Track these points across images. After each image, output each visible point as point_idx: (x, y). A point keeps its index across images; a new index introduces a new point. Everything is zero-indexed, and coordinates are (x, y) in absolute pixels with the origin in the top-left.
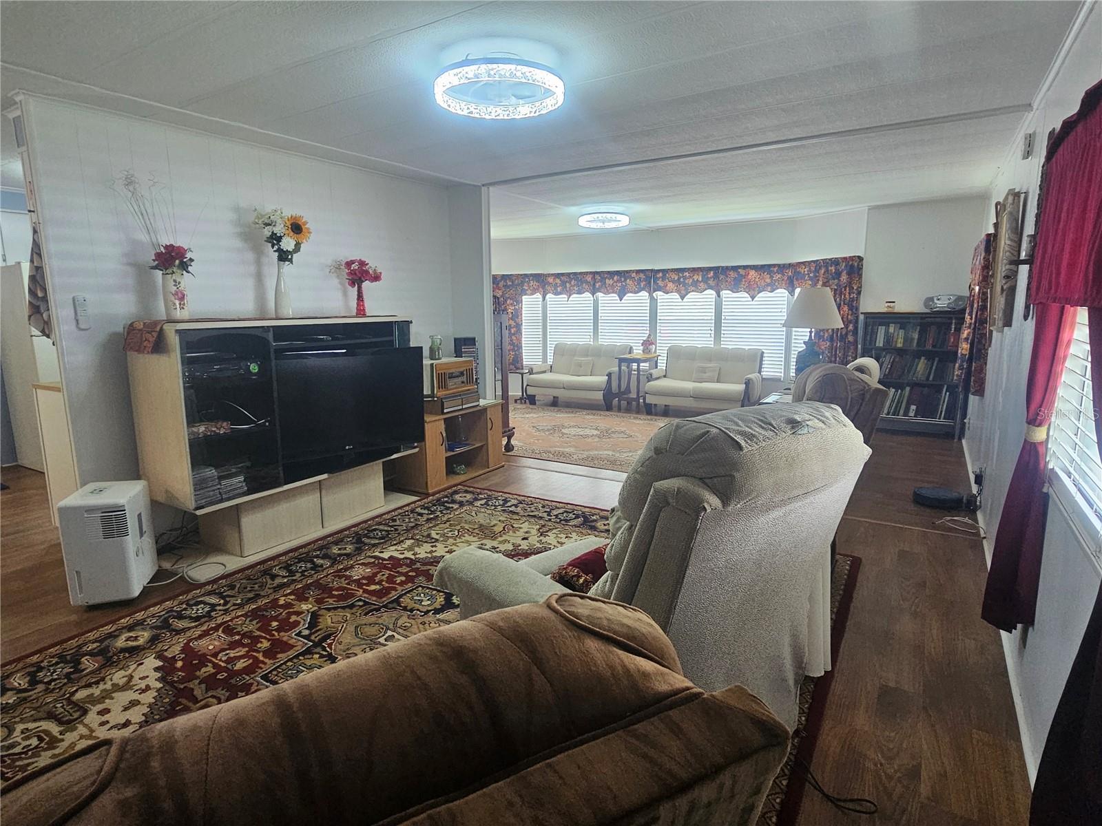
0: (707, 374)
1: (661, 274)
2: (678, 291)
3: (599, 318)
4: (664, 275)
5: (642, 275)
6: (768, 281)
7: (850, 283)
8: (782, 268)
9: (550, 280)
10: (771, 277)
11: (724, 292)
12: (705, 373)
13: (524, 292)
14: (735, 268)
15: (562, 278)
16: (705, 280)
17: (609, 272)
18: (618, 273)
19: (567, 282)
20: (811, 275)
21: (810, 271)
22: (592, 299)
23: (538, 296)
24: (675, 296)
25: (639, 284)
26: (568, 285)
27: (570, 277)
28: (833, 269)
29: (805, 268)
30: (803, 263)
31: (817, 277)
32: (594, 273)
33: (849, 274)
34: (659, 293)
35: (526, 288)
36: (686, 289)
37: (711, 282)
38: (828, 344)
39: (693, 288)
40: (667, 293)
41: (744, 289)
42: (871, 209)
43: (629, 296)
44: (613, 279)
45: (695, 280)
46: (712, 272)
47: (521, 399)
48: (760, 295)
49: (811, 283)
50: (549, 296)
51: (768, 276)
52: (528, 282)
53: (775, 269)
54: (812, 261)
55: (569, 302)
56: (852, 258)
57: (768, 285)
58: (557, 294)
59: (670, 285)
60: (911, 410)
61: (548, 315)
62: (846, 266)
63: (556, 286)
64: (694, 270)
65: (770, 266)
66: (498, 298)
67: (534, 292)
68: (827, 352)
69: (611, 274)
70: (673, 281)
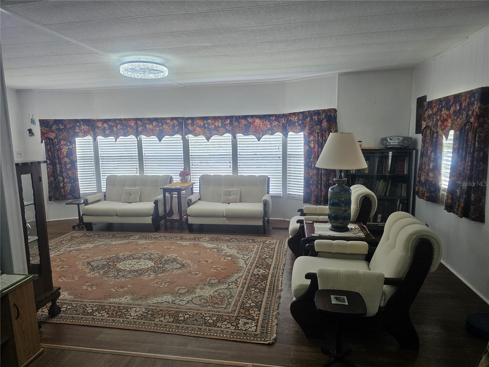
0: (232, 197)
1: (190, 121)
2: (204, 134)
3: (144, 155)
4: (193, 122)
5: (175, 122)
6: (269, 126)
7: (329, 128)
8: (278, 117)
9: (99, 124)
10: (271, 124)
11: (238, 135)
12: (230, 196)
13: (76, 135)
14: (245, 117)
15: (109, 123)
16: (224, 126)
17: (148, 119)
18: (156, 119)
19: (114, 126)
20: (300, 122)
21: (299, 119)
22: (136, 140)
23: (89, 138)
24: (202, 138)
25: (173, 128)
26: (115, 129)
27: (116, 123)
28: (316, 118)
29: (295, 117)
30: (294, 114)
31: (304, 123)
32: (136, 120)
33: (328, 121)
34: (190, 136)
35: (78, 131)
36: (210, 133)
37: (228, 127)
38: (315, 172)
39: (216, 132)
40: (196, 136)
41: (252, 132)
42: (341, 75)
43: (166, 138)
44: (152, 125)
45: (217, 126)
46: (228, 120)
47: (78, 225)
48: (264, 137)
49: (300, 128)
50: (99, 138)
51: (269, 123)
52: (80, 127)
53: (274, 118)
54: (300, 112)
55: (116, 143)
56: (329, 110)
57: (269, 129)
58: (106, 136)
59: (198, 129)
60: (378, 218)
61: (100, 153)
62: (325, 116)
63: (104, 130)
64: (215, 118)
65: (270, 116)
66: (52, 139)
67: (85, 134)
68: (314, 177)
69: (151, 120)
70: (200, 127)
